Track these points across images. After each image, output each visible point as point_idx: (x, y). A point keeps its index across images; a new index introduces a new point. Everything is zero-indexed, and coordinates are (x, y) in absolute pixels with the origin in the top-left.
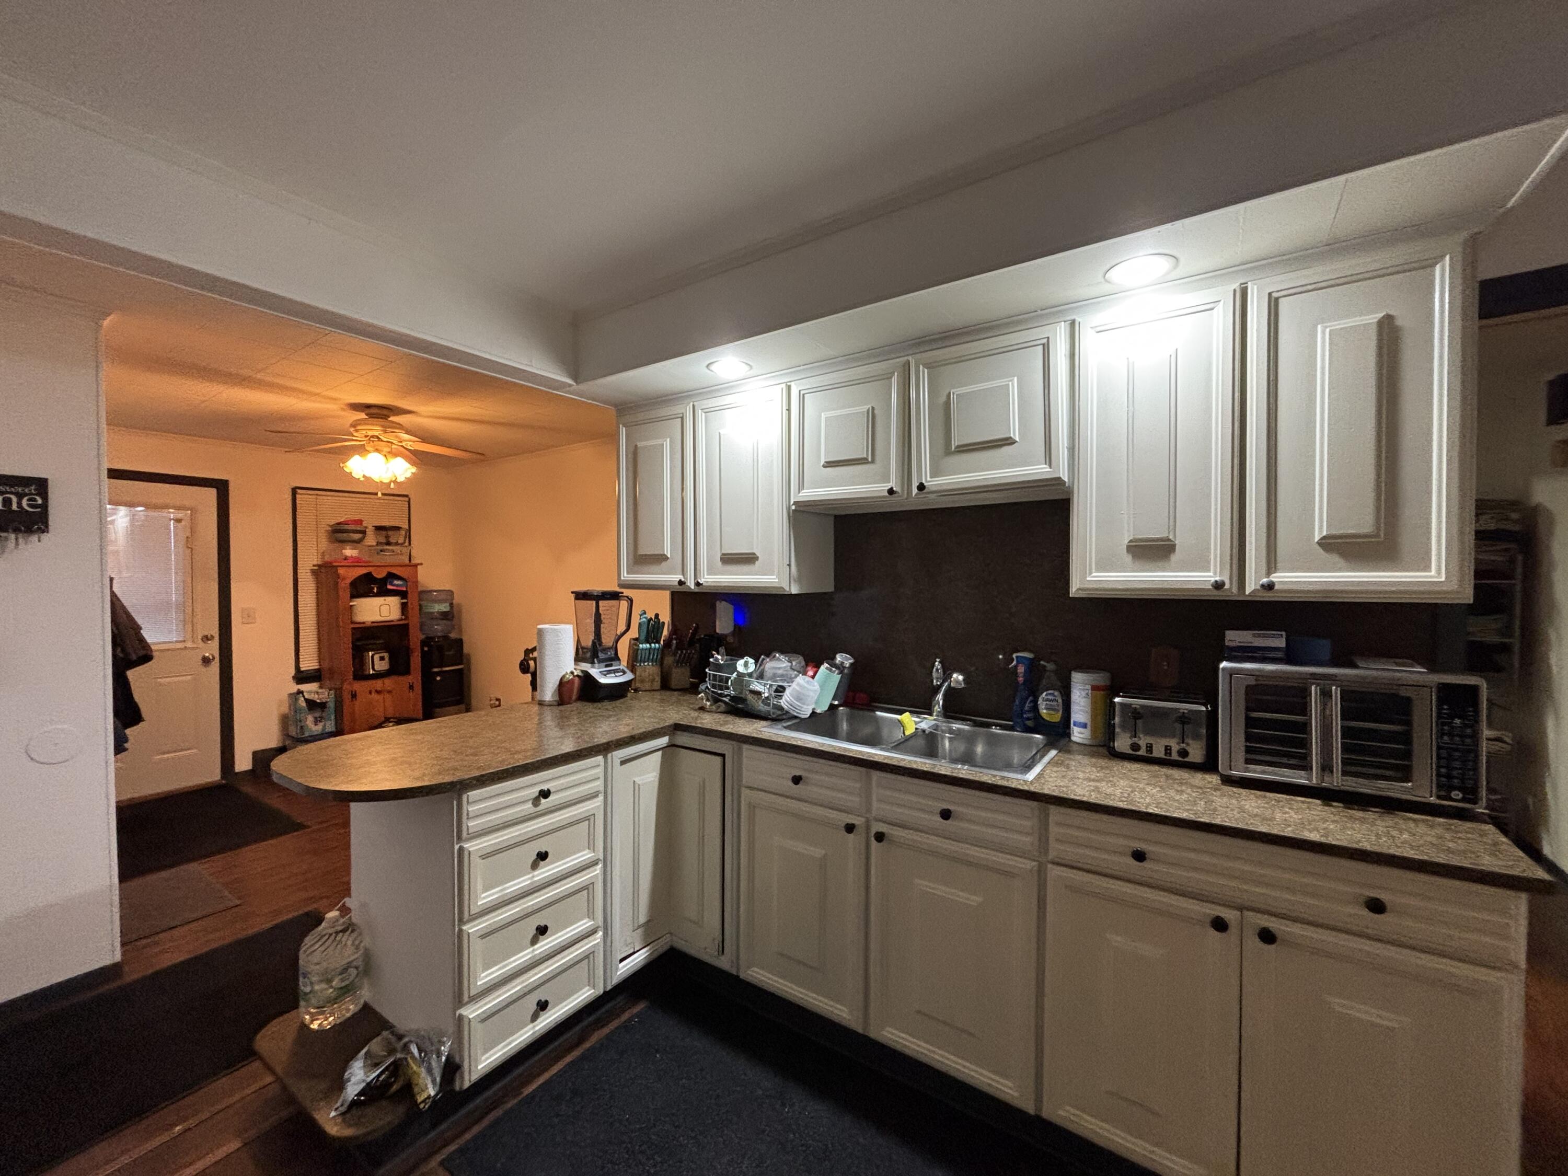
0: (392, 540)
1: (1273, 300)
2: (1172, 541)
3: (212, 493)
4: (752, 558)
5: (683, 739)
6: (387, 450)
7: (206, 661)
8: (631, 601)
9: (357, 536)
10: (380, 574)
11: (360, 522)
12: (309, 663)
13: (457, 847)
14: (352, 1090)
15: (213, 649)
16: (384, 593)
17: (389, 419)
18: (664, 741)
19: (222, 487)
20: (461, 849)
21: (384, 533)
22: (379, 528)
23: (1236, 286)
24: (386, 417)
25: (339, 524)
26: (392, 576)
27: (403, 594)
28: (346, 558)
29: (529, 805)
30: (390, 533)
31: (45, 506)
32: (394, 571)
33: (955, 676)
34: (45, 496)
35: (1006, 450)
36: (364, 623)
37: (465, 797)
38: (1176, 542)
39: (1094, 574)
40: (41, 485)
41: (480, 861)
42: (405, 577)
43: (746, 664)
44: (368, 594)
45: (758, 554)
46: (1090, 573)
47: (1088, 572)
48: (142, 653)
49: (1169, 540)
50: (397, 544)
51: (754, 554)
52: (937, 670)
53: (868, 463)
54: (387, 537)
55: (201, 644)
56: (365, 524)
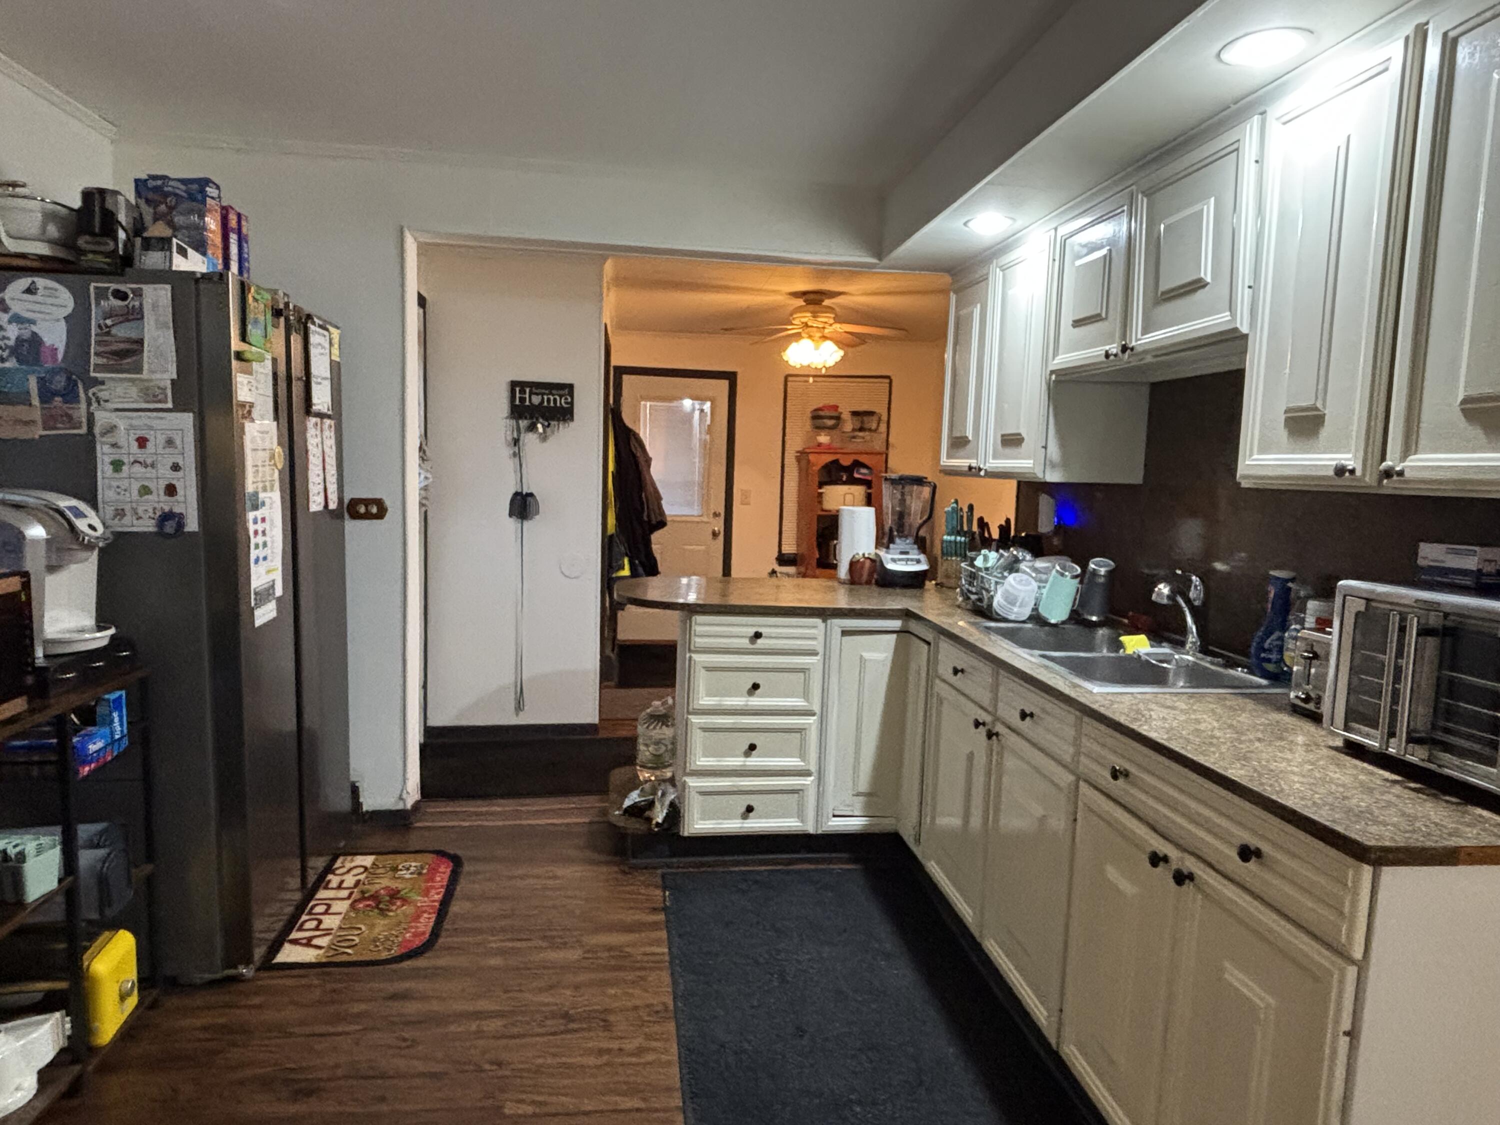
0: (867, 426)
1: (1449, 40)
2: (1319, 410)
3: (724, 384)
4: (1018, 439)
5: (914, 626)
6: (818, 335)
7: (715, 535)
8: (935, 487)
9: (830, 423)
10: (846, 461)
11: (835, 408)
12: (789, 548)
13: (688, 655)
14: (627, 803)
15: (719, 526)
16: (852, 481)
17: (824, 304)
18: (896, 624)
19: (731, 377)
20: (690, 658)
21: (860, 418)
22: (855, 414)
23: (1409, 29)
24: (818, 302)
25: (816, 410)
26: (857, 464)
27: (868, 484)
28: (820, 445)
29: (747, 641)
30: (865, 418)
31: (572, 403)
32: (863, 459)
33: (1161, 586)
34: (571, 394)
35: (1200, 294)
36: (830, 511)
37: (694, 618)
38: (1326, 412)
39: (1255, 457)
40: (570, 387)
41: (703, 671)
42: (870, 466)
43: (986, 559)
44: (837, 482)
45: (1024, 435)
46: (1251, 455)
47: (1248, 453)
48: (659, 518)
49: (1317, 409)
50: (870, 430)
51: (1019, 434)
52: (1196, 586)
53: (1102, 320)
54: (862, 422)
55: (711, 519)
56: (840, 410)
